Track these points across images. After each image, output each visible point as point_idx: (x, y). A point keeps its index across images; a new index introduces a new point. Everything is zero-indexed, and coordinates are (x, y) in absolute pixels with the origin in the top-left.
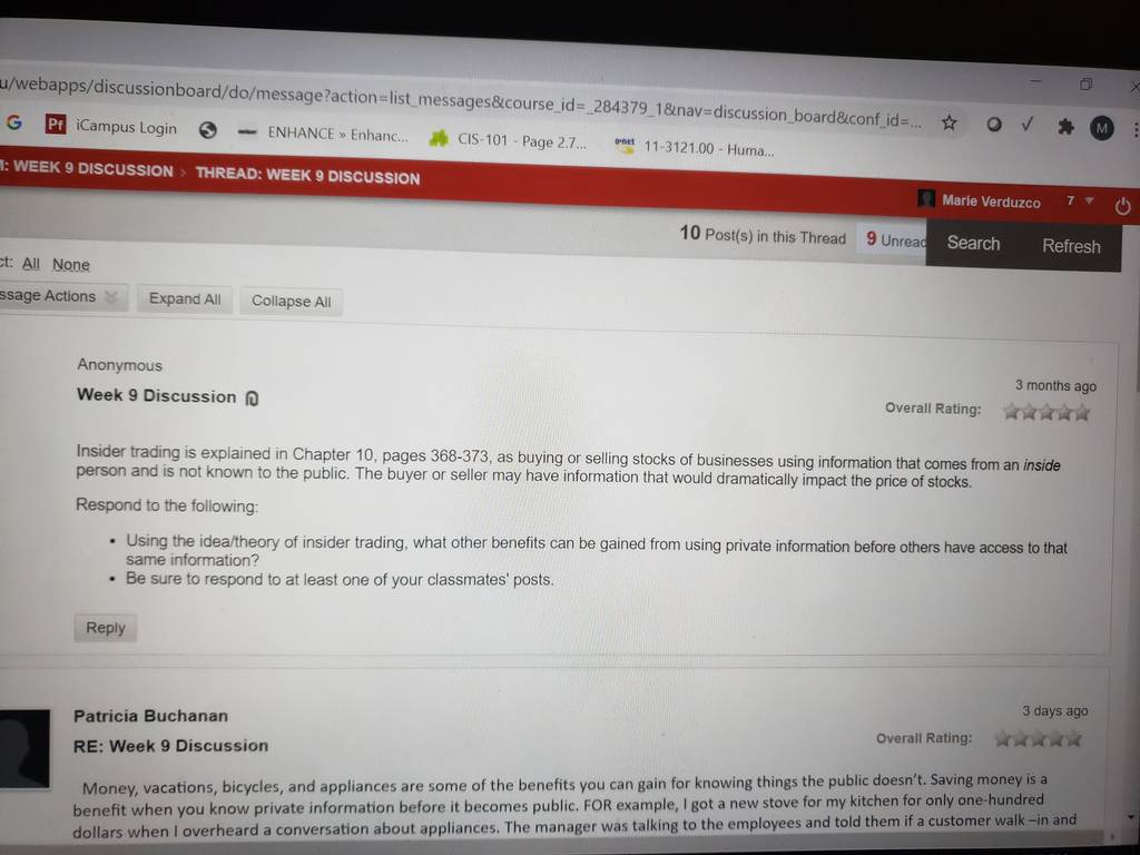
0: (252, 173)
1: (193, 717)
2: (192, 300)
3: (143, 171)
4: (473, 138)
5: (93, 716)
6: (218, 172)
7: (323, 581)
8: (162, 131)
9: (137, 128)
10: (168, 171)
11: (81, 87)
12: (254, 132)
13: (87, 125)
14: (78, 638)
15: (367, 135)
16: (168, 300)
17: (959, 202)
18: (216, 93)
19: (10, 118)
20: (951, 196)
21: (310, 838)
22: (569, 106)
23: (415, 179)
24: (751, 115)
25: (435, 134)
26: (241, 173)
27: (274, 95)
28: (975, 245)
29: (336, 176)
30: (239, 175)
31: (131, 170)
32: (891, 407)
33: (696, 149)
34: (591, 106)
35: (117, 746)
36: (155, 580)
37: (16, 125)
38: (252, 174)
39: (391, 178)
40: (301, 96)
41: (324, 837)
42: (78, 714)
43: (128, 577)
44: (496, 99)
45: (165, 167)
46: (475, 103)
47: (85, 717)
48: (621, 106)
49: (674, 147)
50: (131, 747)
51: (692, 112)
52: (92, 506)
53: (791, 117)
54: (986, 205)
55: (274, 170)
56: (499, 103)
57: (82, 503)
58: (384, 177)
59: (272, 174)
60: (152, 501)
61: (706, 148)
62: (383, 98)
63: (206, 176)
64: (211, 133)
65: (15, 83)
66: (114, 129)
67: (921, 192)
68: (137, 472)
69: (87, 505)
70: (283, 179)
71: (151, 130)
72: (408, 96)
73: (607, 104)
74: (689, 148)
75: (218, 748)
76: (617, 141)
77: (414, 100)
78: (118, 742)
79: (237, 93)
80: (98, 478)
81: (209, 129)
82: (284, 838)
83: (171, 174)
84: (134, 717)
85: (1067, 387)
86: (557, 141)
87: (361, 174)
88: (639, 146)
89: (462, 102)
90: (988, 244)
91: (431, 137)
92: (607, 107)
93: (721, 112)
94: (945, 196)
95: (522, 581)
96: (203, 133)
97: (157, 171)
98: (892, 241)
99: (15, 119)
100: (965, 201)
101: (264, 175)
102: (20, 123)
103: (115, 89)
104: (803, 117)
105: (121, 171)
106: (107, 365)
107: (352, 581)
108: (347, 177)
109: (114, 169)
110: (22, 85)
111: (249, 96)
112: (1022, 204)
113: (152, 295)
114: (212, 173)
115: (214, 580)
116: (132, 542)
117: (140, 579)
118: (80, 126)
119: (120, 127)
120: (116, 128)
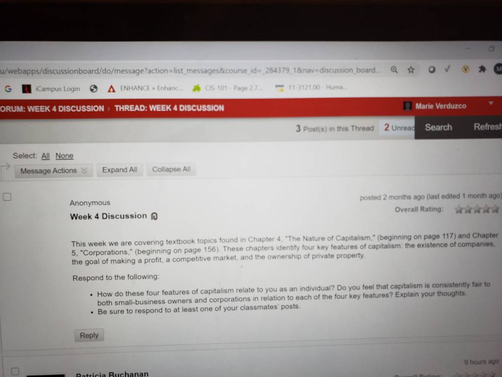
4: (212, 88)
8: (74, 90)
9: (63, 89)
11: (37, 72)
13: (40, 89)
15: (165, 88)
17: (424, 107)
18: (97, 72)
19: (6, 87)
20: (420, 104)
22: (255, 71)
24: (337, 71)
25: (195, 86)
27: (122, 71)
28: (440, 128)
33: (312, 87)
34: (264, 71)
37: (9, 90)
40: (134, 72)
44: (221, 69)
46: (213, 71)
48: (278, 70)
49: (302, 88)
51: (309, 71)
53: (355, 71)
54: (438, 108)
56: (222, 71)
61: (316, 87)
62: (171, 71)
64: (95, 90)
65: (7, 72)
66: (52, 90)
67: (405, 103)
71: (69, 90)
72: (182, 70)
73: (271, 69)
74: (308, 88)
76: (276, 86)
77: (185, 71)
79: (105, 71)
81: (94, 88)
86: (249, 87)
88: (286, 88)
89: (206, 71)
90: (446, 128)
91: (193, 88)
92: (272, 70)
93: (323, 70)
94: (417, 105)
96: (92, 90)
98: (397, 128)
99: (8, 87)
100: (428, 106)
102: (10, 89)
103: (52, 72)
104: (361, 71)
110: (11, 72)
111: (111, 72)
112: (456, 107)
118: (37, 89)
119: (55, 89)
120: (53, 89)
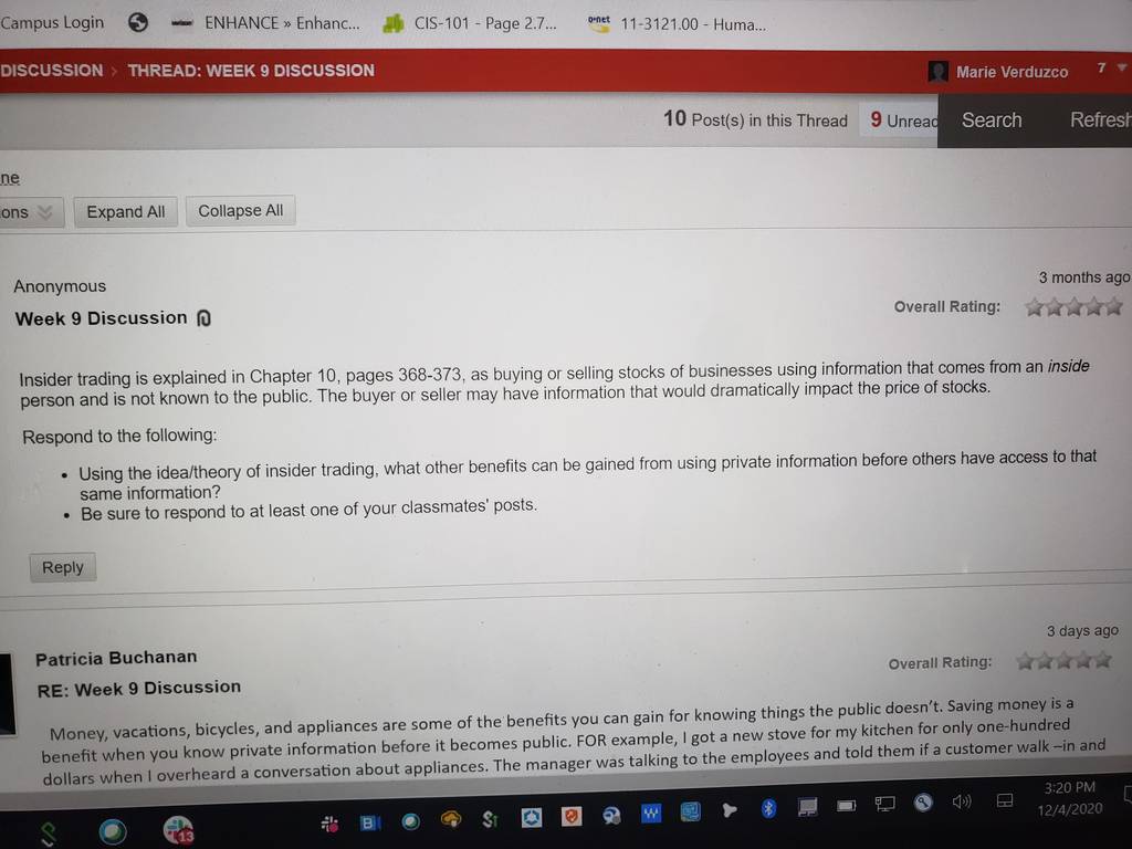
0: (191, 71)
1: (161, 658)
2: (134, 214)
3: (72, 70)
4: (431, 23)
5: (55, 660)
6: (153, 70)
7: (289, 512)
8: (89, 24)
9: (61, 23)
10: (97, 70)
12: (189, 23)
13: (7, 23)
14: (34, 579)
15: (315, 23)
16: (107, 214)
17: (975, 73)
20: (967, 68)
21: (289, 780)
23: (369, 70)
25: (388, 19)
26: (178, 70)
28: (993, 122)
29: (282, 70)
30: (176, 72)
31: (56, 70)
32: (901, 307)
33: (679, 24)
35: (83, 690)
36: (112, 515)
38: (189, 71)
39: (342, 71)
41: (304, 779)
42: (40, 658)
43: (83, 513)
45: (94, 66)
47: (48, 660)
49: (654, 24)
50: (97, 691)
52: (40, 439)
54: (1006, 76)
55: (214, 66)
57: (30, 437)
58: (335, 69)
59: (212, 70)
60: (103, 432)
61: (690, 25)
63: (140, 75)
64: (142, 25)
66: (36, 25)
67: (932, 64)
68: (86, 401)
69: (34, 438)
70: (226, 75)
71: (76, 24)
74: (671, 24)
75: (188, 689)
76: (591, 20)
78: (83, 686)
80: (44, 410)
82: (262, 781)
83: (101, 74)
84: (99, 660)
85: (1097, 278)
86: (523, 23)
87: (310, 67)
88: (616, 23)
90: (1008, 121)
91: (384, 22)
94: (959, 68)
95: (503, 506)
96: (133, 26)
97: (85, 70)
98: (899, 121)
100: (983, 72)
101: (204, 72)
105: (46, 72)
106: (46, 287)
107: (320, 511)
108: (296, 71)
109: (39, 70)
112: (1047, 73)
113: (90, 209)
114: (146, 70)
115: (174, 514)
116: (85, 475)
117: (96, 515)
118: (1, 24)
119: (43, 23)
120: (38, 24)
